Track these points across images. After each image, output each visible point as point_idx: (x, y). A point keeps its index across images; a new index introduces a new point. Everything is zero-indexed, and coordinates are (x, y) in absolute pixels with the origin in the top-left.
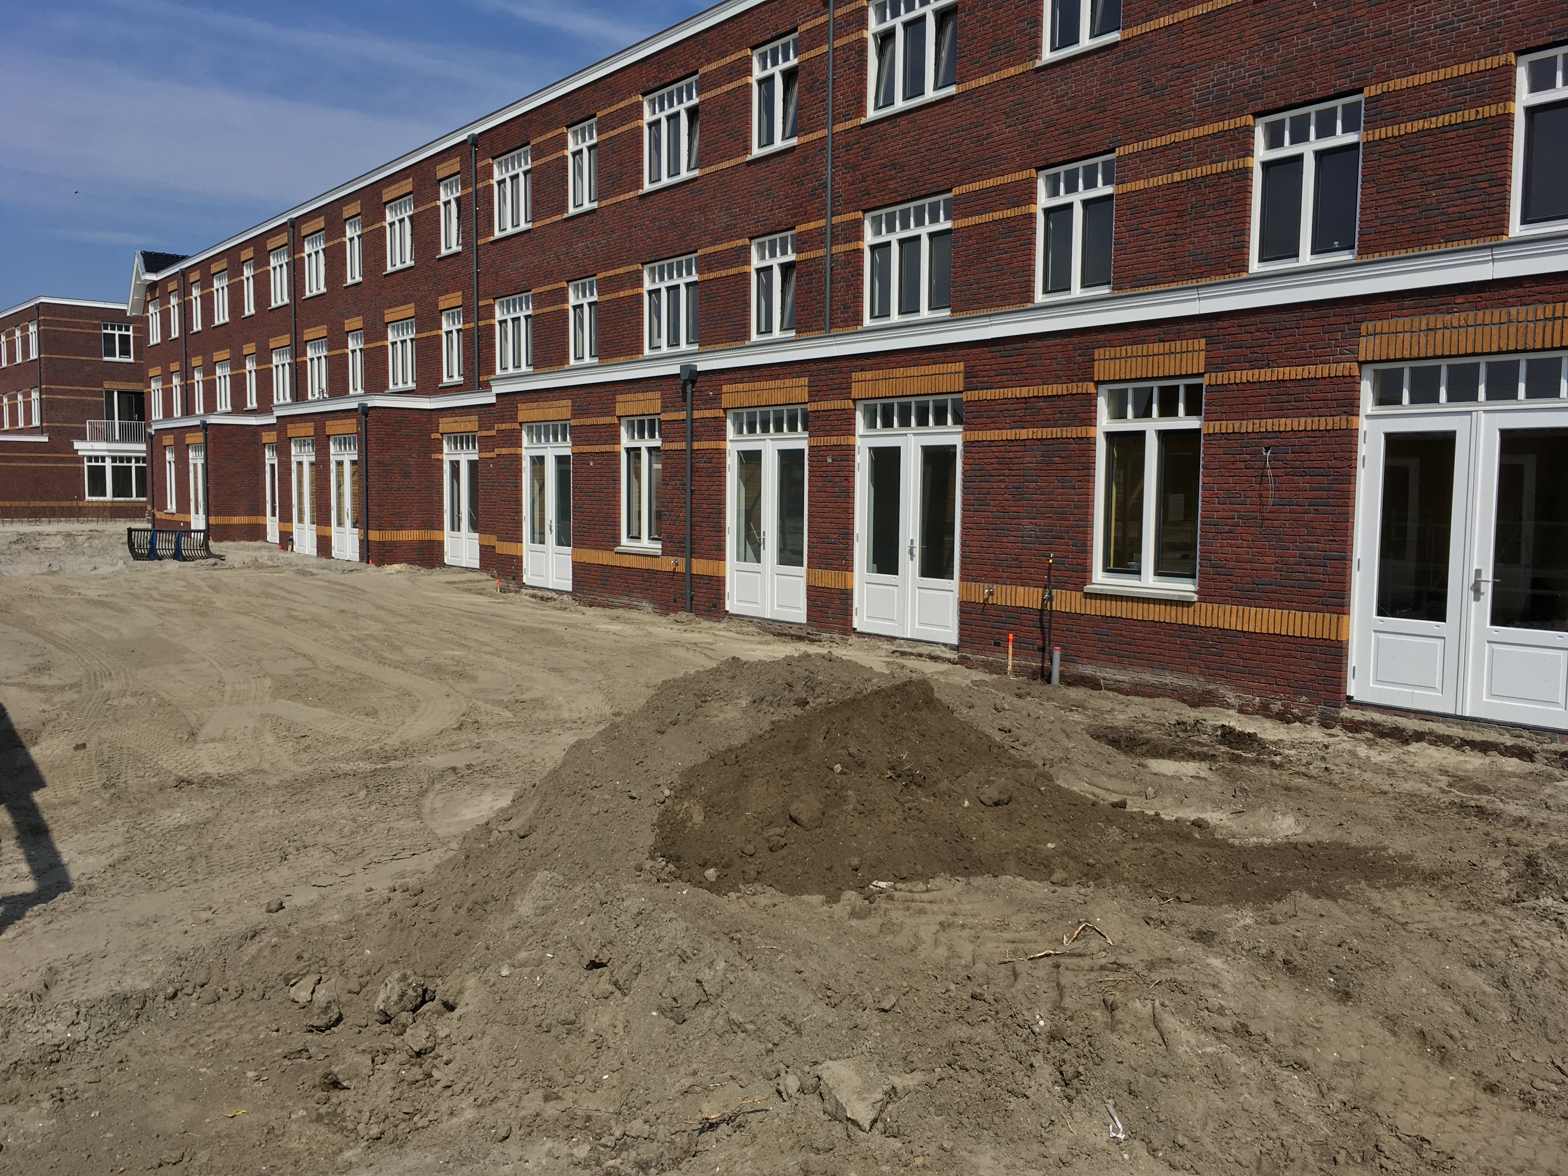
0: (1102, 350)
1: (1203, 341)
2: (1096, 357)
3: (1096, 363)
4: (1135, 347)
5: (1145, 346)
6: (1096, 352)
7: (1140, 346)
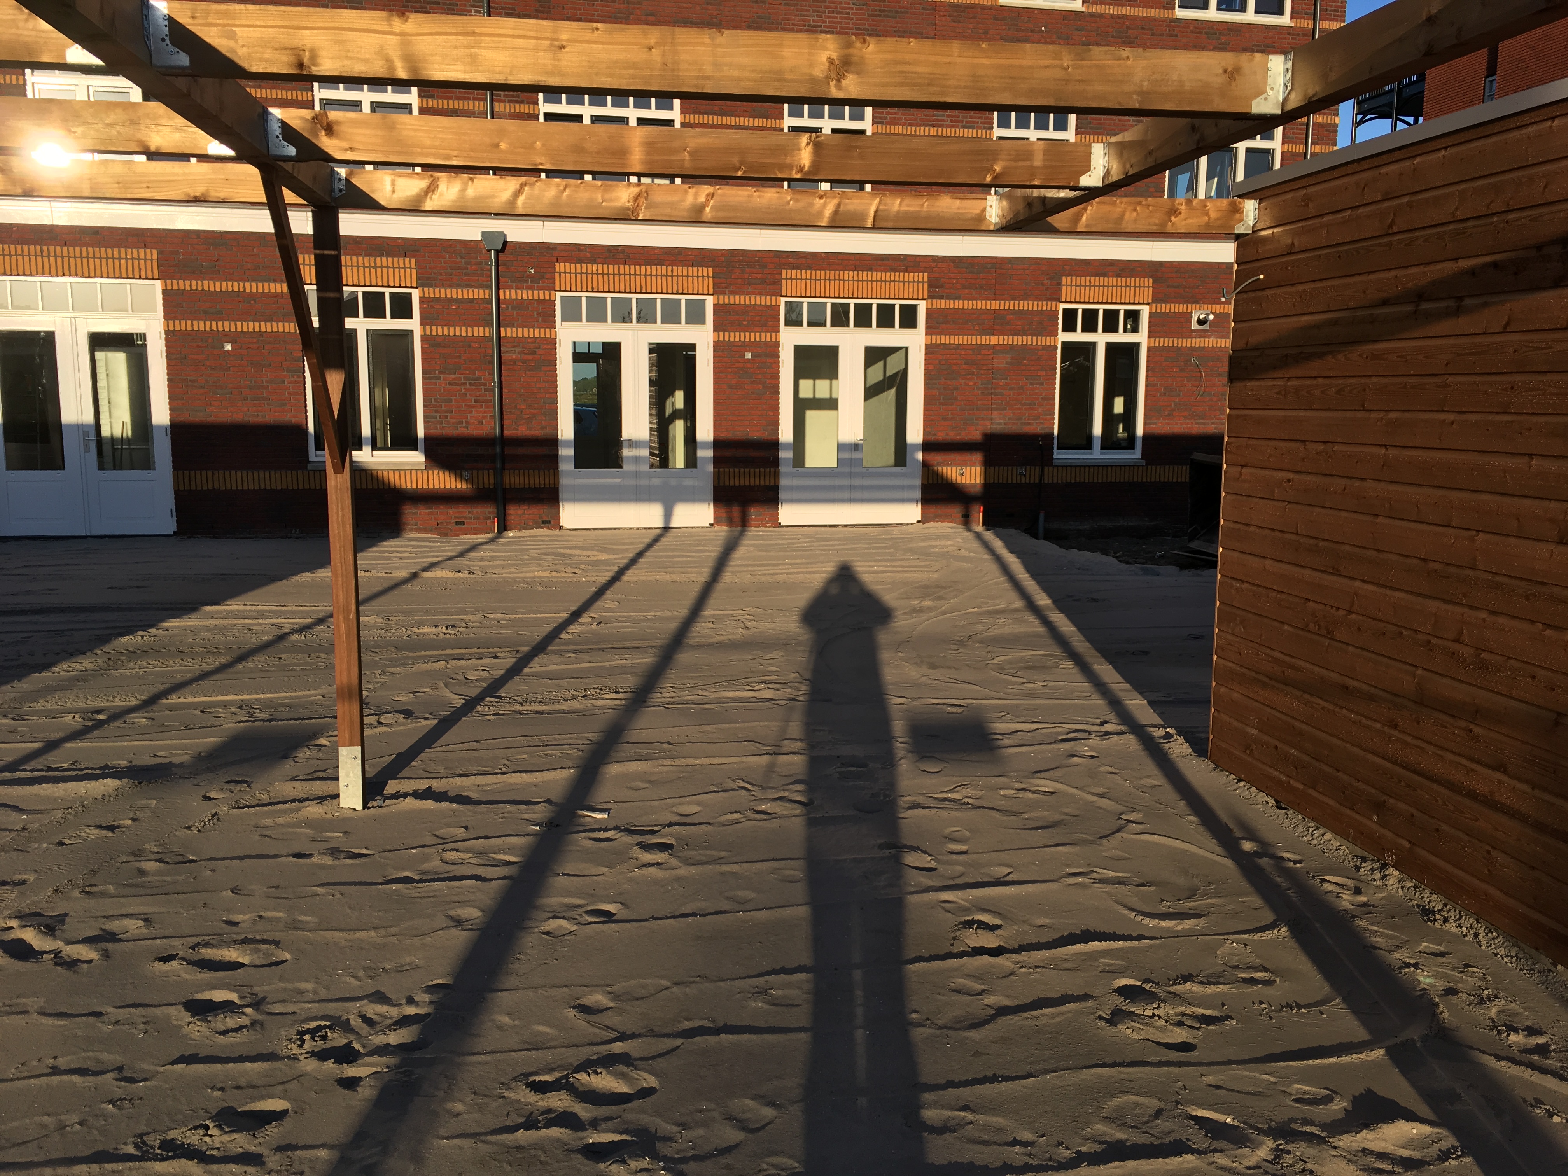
0: (1069, 278)
1: (1151, 280)
2: (1064, 283)
3: (1064, 288)
4: (1097, 278)
5: (1106, 279)
6: (1064, 278)
7: (1102, 279)
